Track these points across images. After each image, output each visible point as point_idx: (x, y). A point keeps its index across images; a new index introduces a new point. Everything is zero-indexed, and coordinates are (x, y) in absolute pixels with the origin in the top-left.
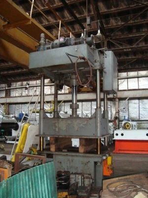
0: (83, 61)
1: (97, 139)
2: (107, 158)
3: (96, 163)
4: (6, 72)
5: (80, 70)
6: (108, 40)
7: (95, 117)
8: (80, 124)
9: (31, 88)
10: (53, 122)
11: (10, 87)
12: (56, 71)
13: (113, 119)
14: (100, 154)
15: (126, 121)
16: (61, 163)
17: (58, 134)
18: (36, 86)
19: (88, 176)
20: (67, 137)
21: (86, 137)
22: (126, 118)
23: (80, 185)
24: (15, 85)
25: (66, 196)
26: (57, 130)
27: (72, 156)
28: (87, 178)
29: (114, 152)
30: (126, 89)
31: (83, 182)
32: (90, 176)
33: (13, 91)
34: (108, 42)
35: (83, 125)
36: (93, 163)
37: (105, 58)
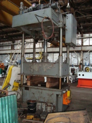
0: (48, 20)
1: (59, 78)
2: (67, 92)
3: (57, 95)
4: (11, 34)
5: (48, 28)
6: (76, 11)
7: (58, 63)
8: (47, 67)
9: (27, 44)
10: (30, 65)
11: (14, 43)
12: (32, 29)
13: (79, 65)
14: (61, 89)
15: (87, 66)
16: (34, 94)
17: (33, 74)
18: (30, 43)
19: (50, 104)
20: (38, 76)
21: (51, 77)
22: (87, 64)
23: (44, 110)
24: (17, 42)
25: (33, 118)
26: (32, 71)
27: (41, 89)
28: (49, 106)
29: (77, 86)
30: (88, 45)
31: (46, 109)
32: (52, 105)
33: (16, 46)
34: (76, 13)
35: (50, 68)
36: (56, 96)
37: (67, 19)
